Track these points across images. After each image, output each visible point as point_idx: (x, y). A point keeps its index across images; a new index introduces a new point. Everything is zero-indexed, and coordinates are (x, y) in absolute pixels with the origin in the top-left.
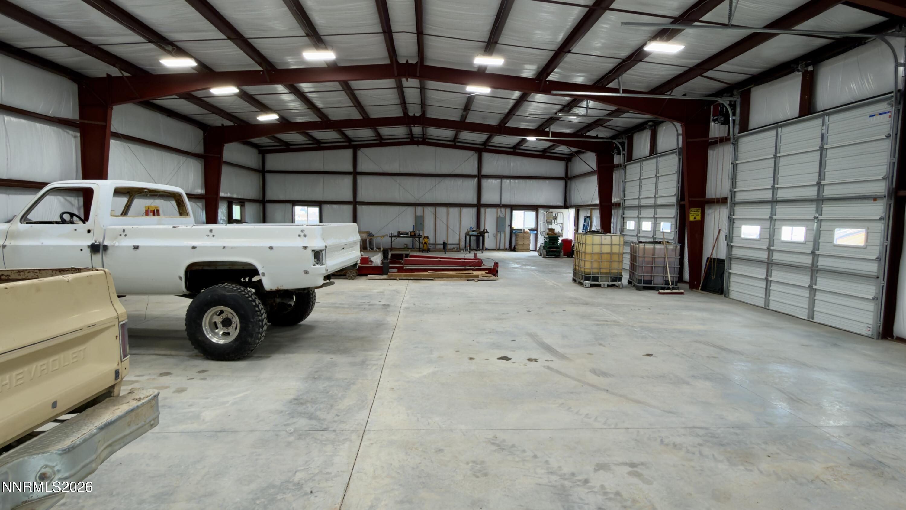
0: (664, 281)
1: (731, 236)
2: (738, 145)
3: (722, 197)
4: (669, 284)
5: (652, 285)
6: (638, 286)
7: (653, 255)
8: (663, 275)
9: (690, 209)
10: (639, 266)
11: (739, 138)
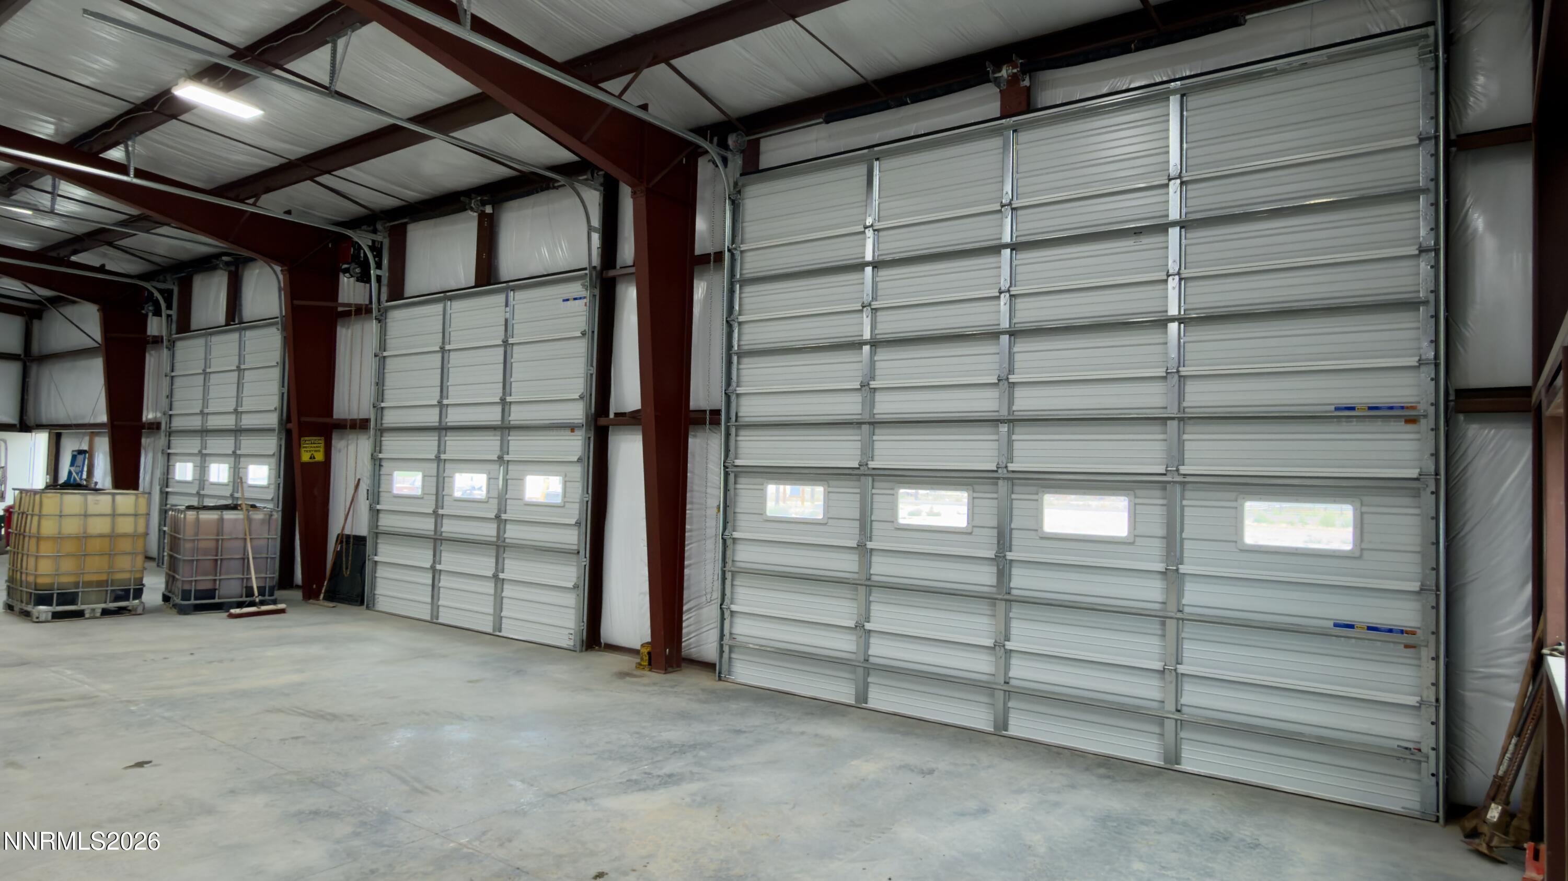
0: (244, 590)
1: (376, 491)
2: (386, 323)
3: (361, 417)
4: (253, 595)
5: (217, 600)
6: (181, 605)
7: (218, 535)
8: (241, 576)
9: (302, 439)
10: (184, 560)
11: (387, 310)
